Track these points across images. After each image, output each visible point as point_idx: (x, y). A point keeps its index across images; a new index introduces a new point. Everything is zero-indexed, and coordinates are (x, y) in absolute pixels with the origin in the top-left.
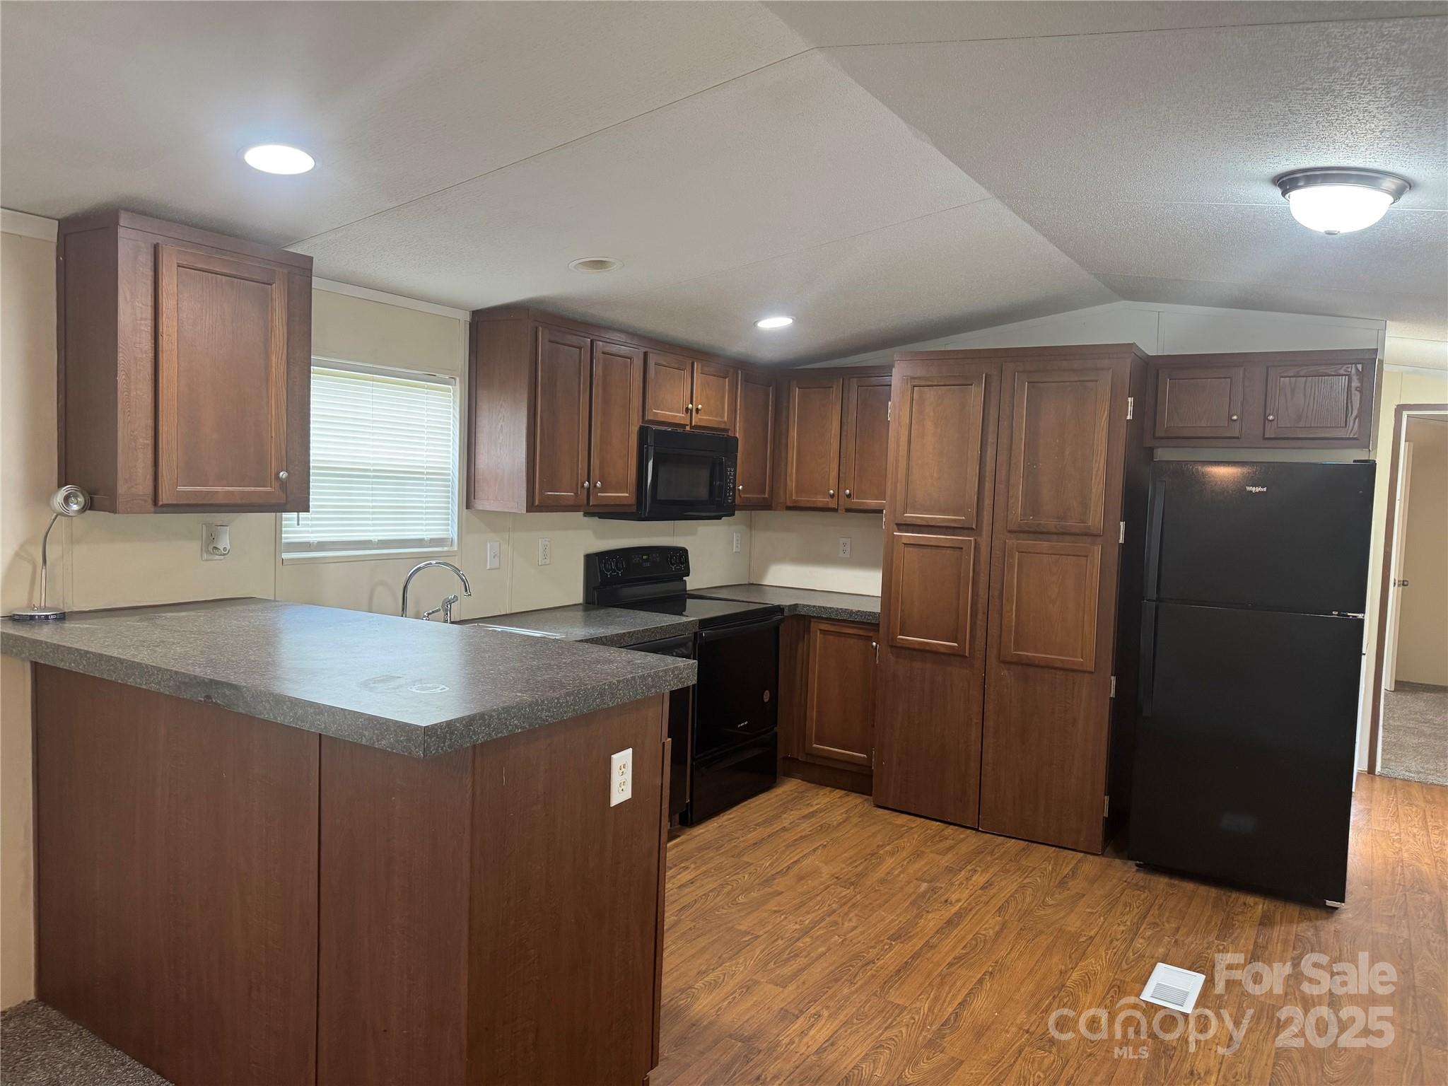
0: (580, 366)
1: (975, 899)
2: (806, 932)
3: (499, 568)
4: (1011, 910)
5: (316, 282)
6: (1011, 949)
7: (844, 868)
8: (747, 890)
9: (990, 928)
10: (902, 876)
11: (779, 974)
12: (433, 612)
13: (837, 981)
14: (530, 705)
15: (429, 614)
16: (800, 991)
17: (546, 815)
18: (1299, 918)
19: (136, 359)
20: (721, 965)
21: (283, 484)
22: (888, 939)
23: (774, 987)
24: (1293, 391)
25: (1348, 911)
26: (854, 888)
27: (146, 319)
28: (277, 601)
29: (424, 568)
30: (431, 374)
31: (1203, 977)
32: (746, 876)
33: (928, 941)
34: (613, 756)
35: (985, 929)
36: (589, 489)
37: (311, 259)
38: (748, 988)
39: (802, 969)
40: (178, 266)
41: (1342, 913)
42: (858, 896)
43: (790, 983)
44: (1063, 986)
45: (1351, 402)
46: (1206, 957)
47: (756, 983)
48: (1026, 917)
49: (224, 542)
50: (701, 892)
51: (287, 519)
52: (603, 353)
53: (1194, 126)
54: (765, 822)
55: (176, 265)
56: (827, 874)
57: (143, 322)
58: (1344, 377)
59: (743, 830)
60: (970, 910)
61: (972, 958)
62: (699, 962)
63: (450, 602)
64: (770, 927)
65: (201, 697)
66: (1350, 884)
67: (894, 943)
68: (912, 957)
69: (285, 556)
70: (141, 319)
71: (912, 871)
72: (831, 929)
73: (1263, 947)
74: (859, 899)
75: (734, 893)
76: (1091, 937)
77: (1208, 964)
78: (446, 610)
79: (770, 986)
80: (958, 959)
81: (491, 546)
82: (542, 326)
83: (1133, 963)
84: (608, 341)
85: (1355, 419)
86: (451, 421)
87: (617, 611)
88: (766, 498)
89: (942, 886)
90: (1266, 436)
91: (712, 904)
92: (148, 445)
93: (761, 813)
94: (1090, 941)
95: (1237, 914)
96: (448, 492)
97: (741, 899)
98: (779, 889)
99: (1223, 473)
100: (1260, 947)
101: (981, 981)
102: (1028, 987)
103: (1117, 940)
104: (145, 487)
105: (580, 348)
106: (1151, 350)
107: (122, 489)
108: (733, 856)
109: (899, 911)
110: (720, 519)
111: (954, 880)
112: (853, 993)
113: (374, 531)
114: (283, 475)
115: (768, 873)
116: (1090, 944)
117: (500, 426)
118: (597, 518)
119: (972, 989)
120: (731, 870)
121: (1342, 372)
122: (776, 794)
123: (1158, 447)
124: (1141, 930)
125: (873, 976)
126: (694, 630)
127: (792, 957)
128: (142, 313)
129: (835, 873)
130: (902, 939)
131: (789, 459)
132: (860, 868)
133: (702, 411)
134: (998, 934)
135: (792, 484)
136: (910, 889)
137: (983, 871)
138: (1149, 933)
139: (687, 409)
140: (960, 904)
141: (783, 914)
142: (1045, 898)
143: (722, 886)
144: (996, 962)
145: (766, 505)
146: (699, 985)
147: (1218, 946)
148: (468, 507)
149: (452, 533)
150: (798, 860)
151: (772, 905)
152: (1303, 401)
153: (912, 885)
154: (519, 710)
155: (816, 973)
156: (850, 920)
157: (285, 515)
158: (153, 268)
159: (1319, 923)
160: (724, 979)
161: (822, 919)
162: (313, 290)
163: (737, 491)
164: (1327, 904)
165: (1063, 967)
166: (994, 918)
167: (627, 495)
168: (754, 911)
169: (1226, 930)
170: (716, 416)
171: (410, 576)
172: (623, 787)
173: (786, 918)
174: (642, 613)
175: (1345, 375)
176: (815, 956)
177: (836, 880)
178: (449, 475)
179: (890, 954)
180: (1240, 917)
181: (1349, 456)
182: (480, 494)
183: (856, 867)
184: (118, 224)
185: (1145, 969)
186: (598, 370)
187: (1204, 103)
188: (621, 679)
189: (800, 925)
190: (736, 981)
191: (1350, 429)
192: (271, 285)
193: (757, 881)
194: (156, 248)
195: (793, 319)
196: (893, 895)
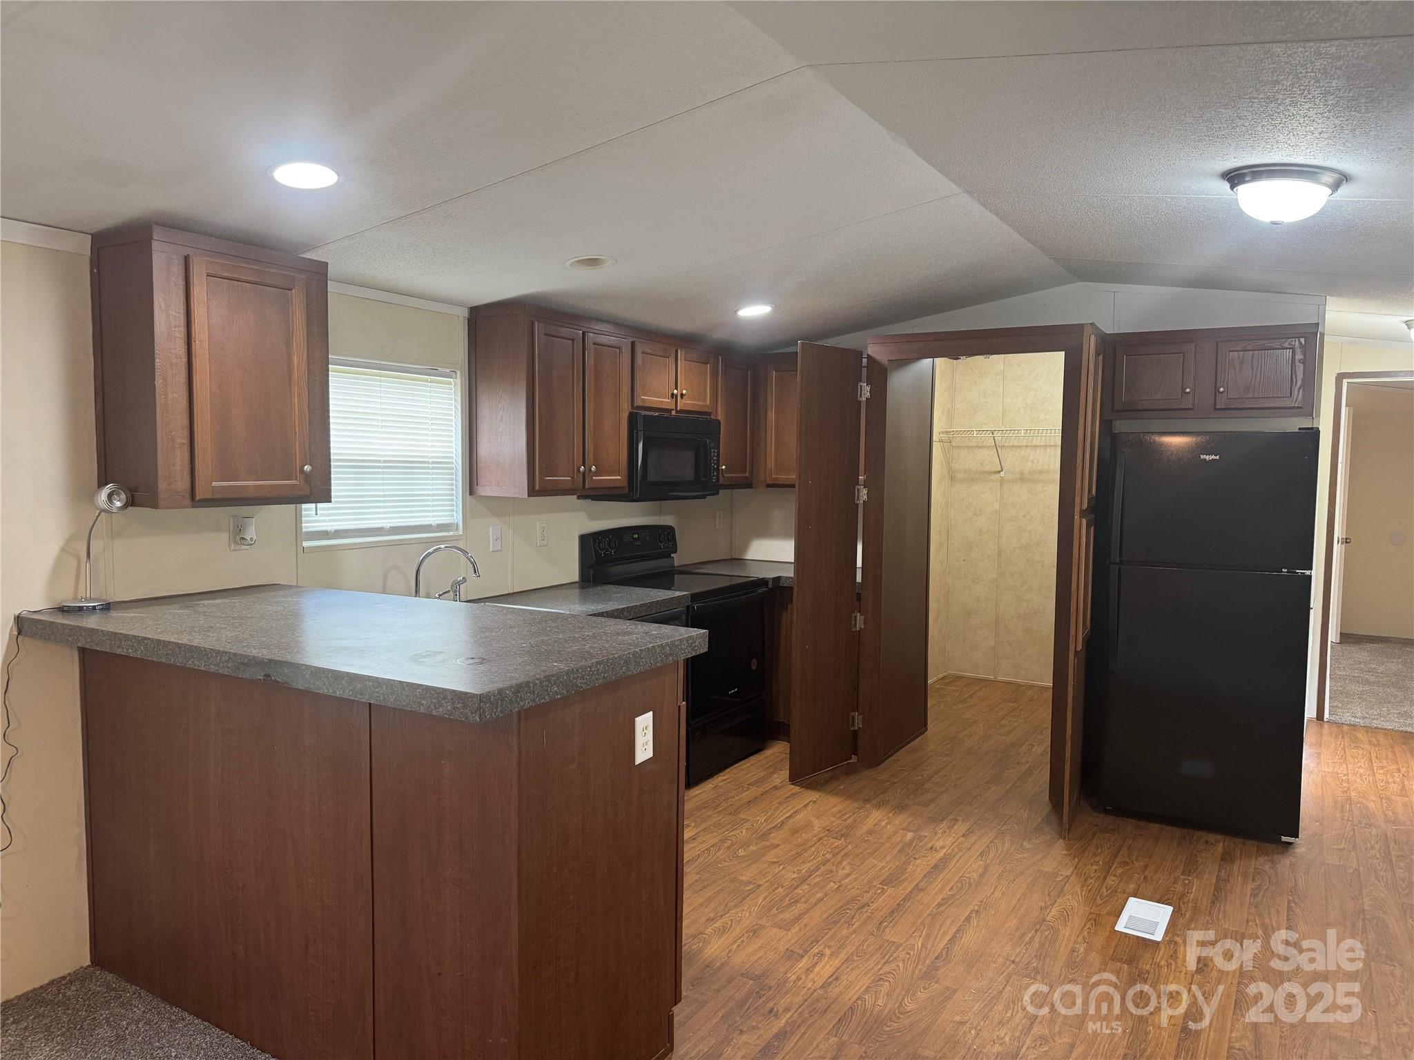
0: (573, 354)
1: (957, 846)
2: (803, 880)
3: (501, 551)
4: (992, 855)
5: (332, 287)
6: (994, 890)
7: (834, 822)
8: (746, 845)
9: (974, 871)
10: (889, 826)
11: (782, 919)
12: (444, 593)
13: (836, 922)
14: (567, 673)
15: (440, 595)
16: (802, 933)
17: (581, 773)
18: (1257, 853)
19: (172, 364)
20: (728, 912)
21: (307, 477)
22: (880, 884)
23: (778, 930)
24: (1242, 363)
25: (1302, 844)
26: (845, 840)
27: (179, 326)
28: (300, 587)
29: (433, 553)
30: (433, 368)
31: (1171, 909)
32: (744, 832)
33: (917, 885)
34: (636, 719)
35: (969, 873)
36: (584, 474)
37: (326, 264)
38: (755, 931)
39: (801, 914)
40: (207, 275)
41: (1297, 848)
42: (849, 846)
43: (793, 926)
44: (1044, 920)
45: (1295, 373)
46: (1173, 891)
47: (762, 927)
48: (1006, 860)
49: (251, 533)
50: (703, 847)
51: (306, 510)
52: (594, 344)
53: (1151, 129)
54: (757, 782)
55: (205, 275)
56: (819, 827)
57: (176, 329)
58: (1288, 350)
59: (737, 789)
60: (954, 856)
61: (958, 899)
62: (707, 910)
63: (459, 583)
64: (769, 877)
65: (260, 676)
66: (1303, 821)
67: (885, 888)
68: (904, 900)
69: (305, 544)
70: (175, 326)
71: (898, 822)
72: (827, 876)
73: (1225, 880)
74: (850, 848)
75: (734, 847)
76: (1067, 876)
77: (1175, 897)
78: (456, 591)
79: (775, 929)
80: (945, 900)
81: (493, 529)
82: (537, 321)
83: (1106, 898)
84: (598, 332)
85: (1299, 389)
86: (453, 413)
87: (613, 588)
88: (746, 477)
89: (927, 834)
90: (1218, 407)
91: (714, 858)
92: (184, 444)
93: (752, 774)
94: (1066, 880)
95: (1200, 852)
96: (452, 479)
97: (741, 853)
98: (776, 841)
99: (1176, 441)
100: (1222, 880)
101: (968, 919)
102: (1012, 923)
103: (1091, 878)
104: (182, 483)
105: (573, 340)
106: (1108, 330)
107: (162, 486)
108: (730, 814)
109: (888, 858)
110: (705, 498)
111: (937, 829)
112: (852, 933)
113: (385, 518)
114: (307, 468)
115: (764, 828)
116: (1067, 881)
117: (500, 417)
118: (590, 500)
119: (961, 926)
120: (729, 826)
121: (1286, 345)
122: (765, 756)
123: (1117, 419)
124: (1112, 869)
125: (869, 917)
126: (686, 604)
127: (792, 903)
128: (175, 320)
129: (827, 826)
130: (894, 883)
131: (769, 440)
132: (850, 821)
133: (686, 396)
134: (982, 876)
135: (771, 463)
136: (898, 838)
137: (963, 820)
138: (1119, 871)
139: (673, 394)
140: (945, 850)
141: (780, 865)
142: (1023, 843)
143: (723, 841)
144: (982, 902)
145: (747, 484)
146: (709, 931)
147: (1183, 880)
148: (471, 493)
149: (458, 518)
150: (791, 816)
151: (771, 856)
152: (1251, 374)
153: (899, 835)
154: (558, 678)
155: (817, 916)
156: (844, 868)
157: (304, 506)
158: (184, 278)
159: (1275, 857)
160: (732, 924)
161: (818, 869)
162: (329, 293)
163: (720, 471)
164: (1283, 840)
165: (1043, 904)
166: (976, 862)
167: (619, 478)
168: (754, 863)
169: (1190, 867)
170: (699, 400)
171: (423, 559)
172: (646, 747)
173: (784, 868)
174: (636, 589)
175: (1290, 349)
176: (815, 901)
177: (827, 832)
178: (452, 463)
179: (883, 898)
180: (1203, 854)
181: (1294, 424)
182: (482, 481)
183: (846, 819)
184: (151, 238)
185: (1118, 903)
186: (590, 361)
187: (1160, 111)
188: (643, 648)
189: (798, 874)
190: (743, 926)
191: (1295, 397)
192: (291, 290)
193: (754, 836)
194: (187, 260)
195: (772, 307)
196: (882, 844)
